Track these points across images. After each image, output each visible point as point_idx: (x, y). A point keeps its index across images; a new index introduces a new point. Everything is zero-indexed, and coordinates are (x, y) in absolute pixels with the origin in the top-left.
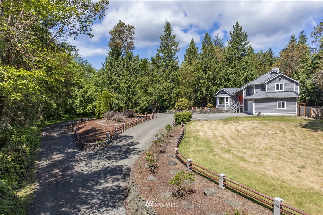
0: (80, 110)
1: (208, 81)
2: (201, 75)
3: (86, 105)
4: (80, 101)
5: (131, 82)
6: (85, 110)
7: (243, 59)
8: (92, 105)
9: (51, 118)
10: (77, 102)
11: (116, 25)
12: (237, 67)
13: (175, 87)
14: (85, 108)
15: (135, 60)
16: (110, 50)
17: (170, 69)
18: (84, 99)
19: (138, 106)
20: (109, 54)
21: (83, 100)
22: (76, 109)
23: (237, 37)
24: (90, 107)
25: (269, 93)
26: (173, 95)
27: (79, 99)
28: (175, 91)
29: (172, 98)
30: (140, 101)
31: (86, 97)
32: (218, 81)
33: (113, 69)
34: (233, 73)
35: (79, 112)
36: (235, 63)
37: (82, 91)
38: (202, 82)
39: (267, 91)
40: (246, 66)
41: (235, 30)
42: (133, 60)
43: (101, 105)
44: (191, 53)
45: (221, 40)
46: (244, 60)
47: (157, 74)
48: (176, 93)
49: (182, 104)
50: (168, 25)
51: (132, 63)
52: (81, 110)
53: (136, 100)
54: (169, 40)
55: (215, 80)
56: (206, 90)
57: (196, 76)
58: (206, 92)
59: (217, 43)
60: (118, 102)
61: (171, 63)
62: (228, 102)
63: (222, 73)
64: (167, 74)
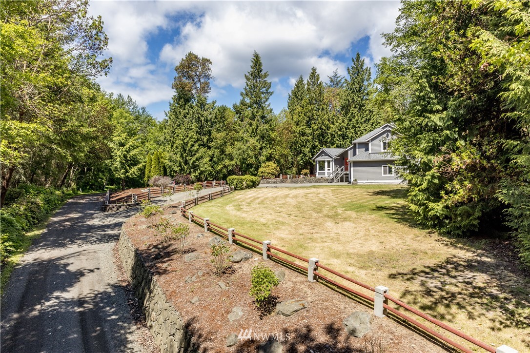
0: (120, 175)
1: (313, 139)
2: (303, 129)
3: (128, 168)
4: (121, 162)
5: (188, 139)
6: (127, 174)
7: (366, 106)
8: (136, 168)
9: (88, 188)
10: (117, 164)
11: (185, 59)
12: (356, 118)
13: (265, 147)
14: (127, 171)
15: (209, 108)
16: (175, 94)
17: (258, 121)
18: (127, 161)
19: (197, 170)
20: (174, 99)
21: (124, 161)
22: (114, 173)
23: (358, 75)
24: (134, 170)
25: (373, 155)
26: (262, 158)
27: (118, 159)
28: (265, 152)
29: (260, 163)
30: (201, 164)
31: (130, 157)
32: (328, 138)
33: (179, 120)
34: (350, 127)
35: (119, 176)
36: (352, 113)
37: (124, 150)
38: (304, 140)
39: (370, 152)
40: (369, 116)
41: (354, 64)
42: (206, 107)
43: (152, 169)
44: (297, 97)
45: (342, 78)
46: (367, 109)
47: (239, 128)
48: (266, 156)
49: (268, 170)
50: (257, 58)
51: (205, 112)
52: (122, 174)
53: (194, 162)
54: (258, 80)
55: (324, 137)
56: (309, 152)
57: (296, 131)
58: (310, 154)
59: (335, 83)
60: (170, 165)
61: (259, 113)
62: (330, 167)
63: (334, 128)
64: (253, 129)
